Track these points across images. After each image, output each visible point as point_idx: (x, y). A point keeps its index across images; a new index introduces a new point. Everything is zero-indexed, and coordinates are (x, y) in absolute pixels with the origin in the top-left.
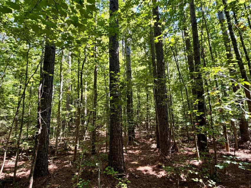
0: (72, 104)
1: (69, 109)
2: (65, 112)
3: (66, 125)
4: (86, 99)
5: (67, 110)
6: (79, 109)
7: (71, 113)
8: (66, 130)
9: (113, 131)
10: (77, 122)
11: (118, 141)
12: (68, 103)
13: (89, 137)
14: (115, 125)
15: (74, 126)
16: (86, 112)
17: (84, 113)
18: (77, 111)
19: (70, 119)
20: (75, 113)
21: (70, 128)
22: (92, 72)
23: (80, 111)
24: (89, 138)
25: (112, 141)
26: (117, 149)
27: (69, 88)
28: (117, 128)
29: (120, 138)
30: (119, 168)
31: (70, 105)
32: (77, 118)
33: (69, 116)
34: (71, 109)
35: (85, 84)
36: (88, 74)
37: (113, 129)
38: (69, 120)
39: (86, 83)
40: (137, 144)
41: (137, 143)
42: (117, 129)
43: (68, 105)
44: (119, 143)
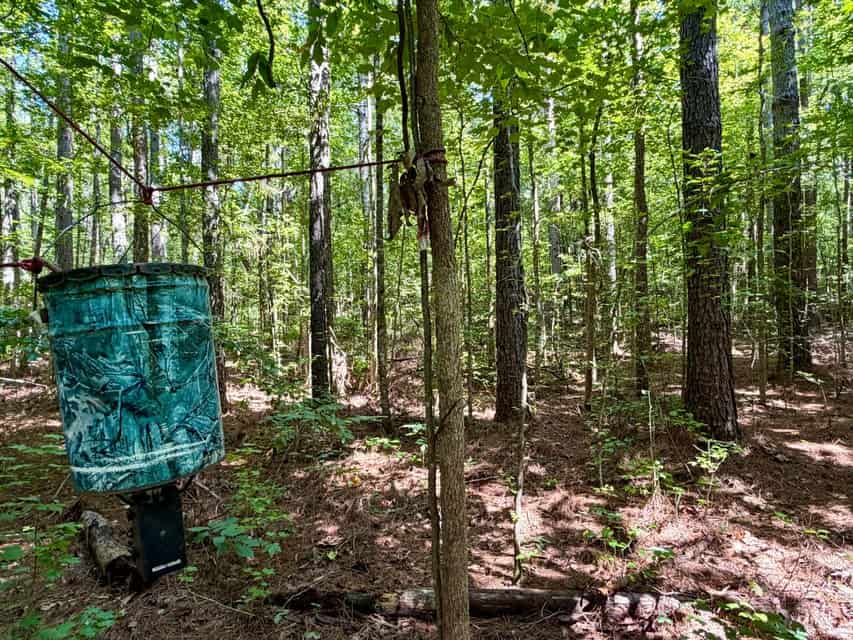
0: (565, 251)
1: (560, 267)
2: (550, 277)
3: (556, 317)
4: (611, 232)
5: (554, 272)
6: (589, 267)
7: (567, 281)
8: (555, 330)
9: (698, 324)
10: (587, 307)
11: (716, 353)
12: (554, 251)
13: (628, 354)
14: (704, 306)
15: (576, 322)
16: (613, 273)
17: (608, 278)
18: (585, 274)
19: (566, 297)
20: (578, 279)
21: (567, 325)
22: (629, 139)
23: (594, 271)
24: (627, 358)
25: (695, 352)
26: (712, 376)
27: (556, 202)
28: (712, 314)
29: (721, 345)
30: (717, 426)
31: (561, 256)
32: (586, 296)
33: (561, 291)
34: (566, 268)
35: (605, 185)
36: (615, 148)
37: (698, 320)
38: (563, 303)
39: (609, 179)
40: (812, 380)
41: (812, 377)
42: (710, 317)
43: (556, 256)
44: (719, 359)
